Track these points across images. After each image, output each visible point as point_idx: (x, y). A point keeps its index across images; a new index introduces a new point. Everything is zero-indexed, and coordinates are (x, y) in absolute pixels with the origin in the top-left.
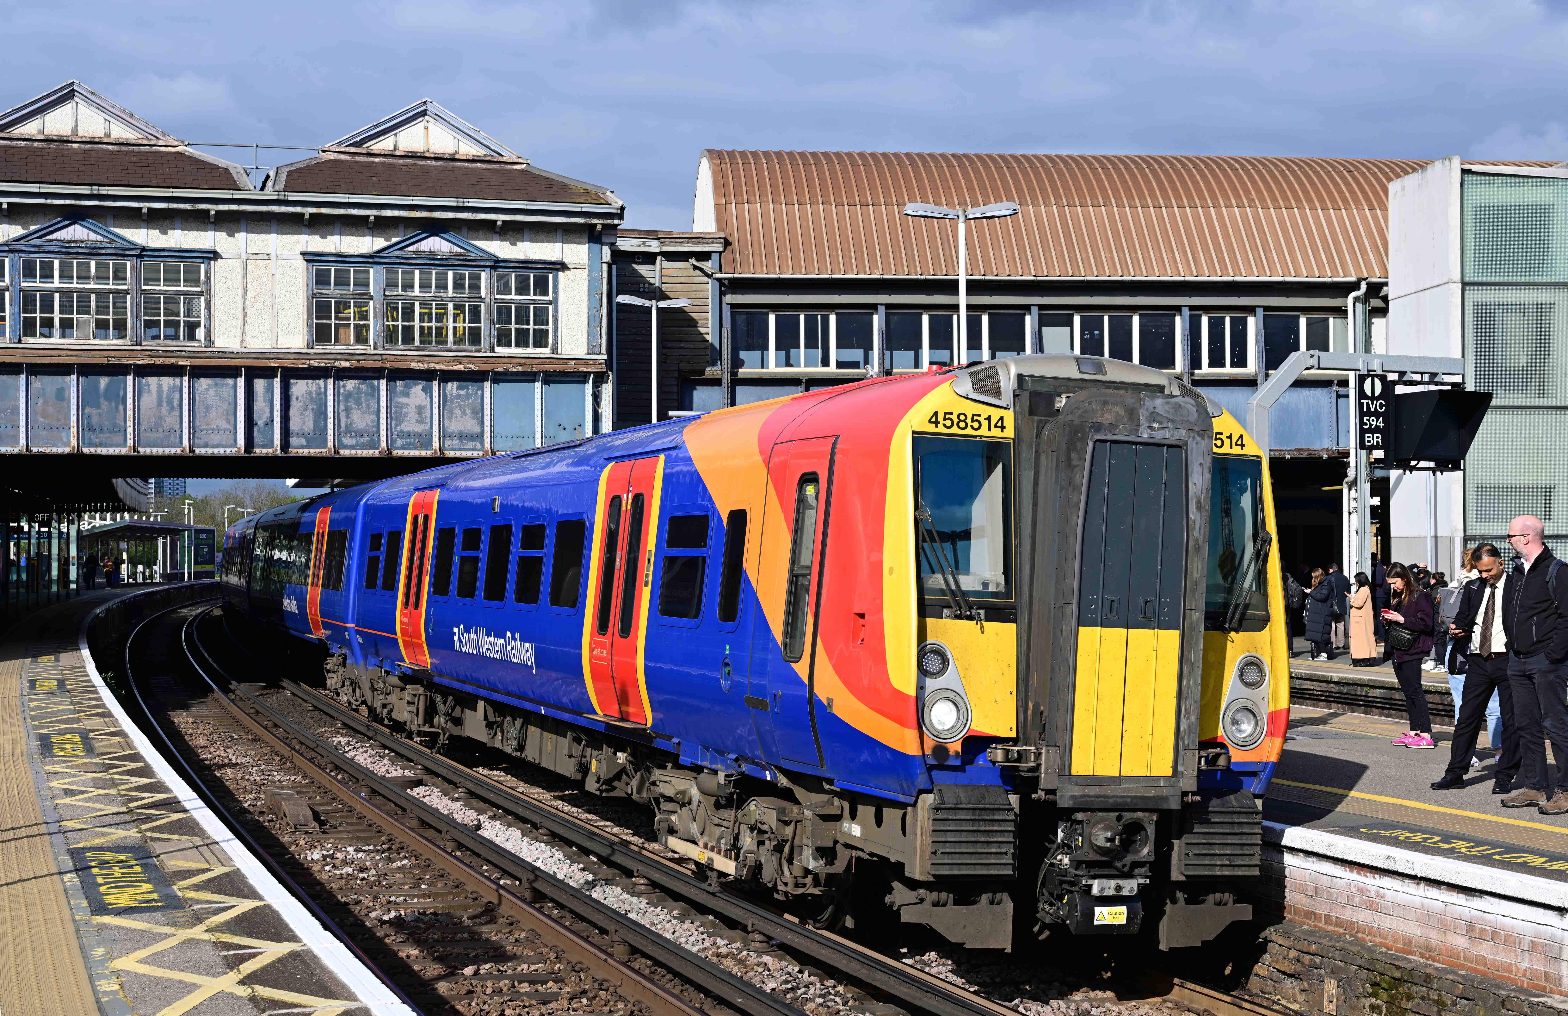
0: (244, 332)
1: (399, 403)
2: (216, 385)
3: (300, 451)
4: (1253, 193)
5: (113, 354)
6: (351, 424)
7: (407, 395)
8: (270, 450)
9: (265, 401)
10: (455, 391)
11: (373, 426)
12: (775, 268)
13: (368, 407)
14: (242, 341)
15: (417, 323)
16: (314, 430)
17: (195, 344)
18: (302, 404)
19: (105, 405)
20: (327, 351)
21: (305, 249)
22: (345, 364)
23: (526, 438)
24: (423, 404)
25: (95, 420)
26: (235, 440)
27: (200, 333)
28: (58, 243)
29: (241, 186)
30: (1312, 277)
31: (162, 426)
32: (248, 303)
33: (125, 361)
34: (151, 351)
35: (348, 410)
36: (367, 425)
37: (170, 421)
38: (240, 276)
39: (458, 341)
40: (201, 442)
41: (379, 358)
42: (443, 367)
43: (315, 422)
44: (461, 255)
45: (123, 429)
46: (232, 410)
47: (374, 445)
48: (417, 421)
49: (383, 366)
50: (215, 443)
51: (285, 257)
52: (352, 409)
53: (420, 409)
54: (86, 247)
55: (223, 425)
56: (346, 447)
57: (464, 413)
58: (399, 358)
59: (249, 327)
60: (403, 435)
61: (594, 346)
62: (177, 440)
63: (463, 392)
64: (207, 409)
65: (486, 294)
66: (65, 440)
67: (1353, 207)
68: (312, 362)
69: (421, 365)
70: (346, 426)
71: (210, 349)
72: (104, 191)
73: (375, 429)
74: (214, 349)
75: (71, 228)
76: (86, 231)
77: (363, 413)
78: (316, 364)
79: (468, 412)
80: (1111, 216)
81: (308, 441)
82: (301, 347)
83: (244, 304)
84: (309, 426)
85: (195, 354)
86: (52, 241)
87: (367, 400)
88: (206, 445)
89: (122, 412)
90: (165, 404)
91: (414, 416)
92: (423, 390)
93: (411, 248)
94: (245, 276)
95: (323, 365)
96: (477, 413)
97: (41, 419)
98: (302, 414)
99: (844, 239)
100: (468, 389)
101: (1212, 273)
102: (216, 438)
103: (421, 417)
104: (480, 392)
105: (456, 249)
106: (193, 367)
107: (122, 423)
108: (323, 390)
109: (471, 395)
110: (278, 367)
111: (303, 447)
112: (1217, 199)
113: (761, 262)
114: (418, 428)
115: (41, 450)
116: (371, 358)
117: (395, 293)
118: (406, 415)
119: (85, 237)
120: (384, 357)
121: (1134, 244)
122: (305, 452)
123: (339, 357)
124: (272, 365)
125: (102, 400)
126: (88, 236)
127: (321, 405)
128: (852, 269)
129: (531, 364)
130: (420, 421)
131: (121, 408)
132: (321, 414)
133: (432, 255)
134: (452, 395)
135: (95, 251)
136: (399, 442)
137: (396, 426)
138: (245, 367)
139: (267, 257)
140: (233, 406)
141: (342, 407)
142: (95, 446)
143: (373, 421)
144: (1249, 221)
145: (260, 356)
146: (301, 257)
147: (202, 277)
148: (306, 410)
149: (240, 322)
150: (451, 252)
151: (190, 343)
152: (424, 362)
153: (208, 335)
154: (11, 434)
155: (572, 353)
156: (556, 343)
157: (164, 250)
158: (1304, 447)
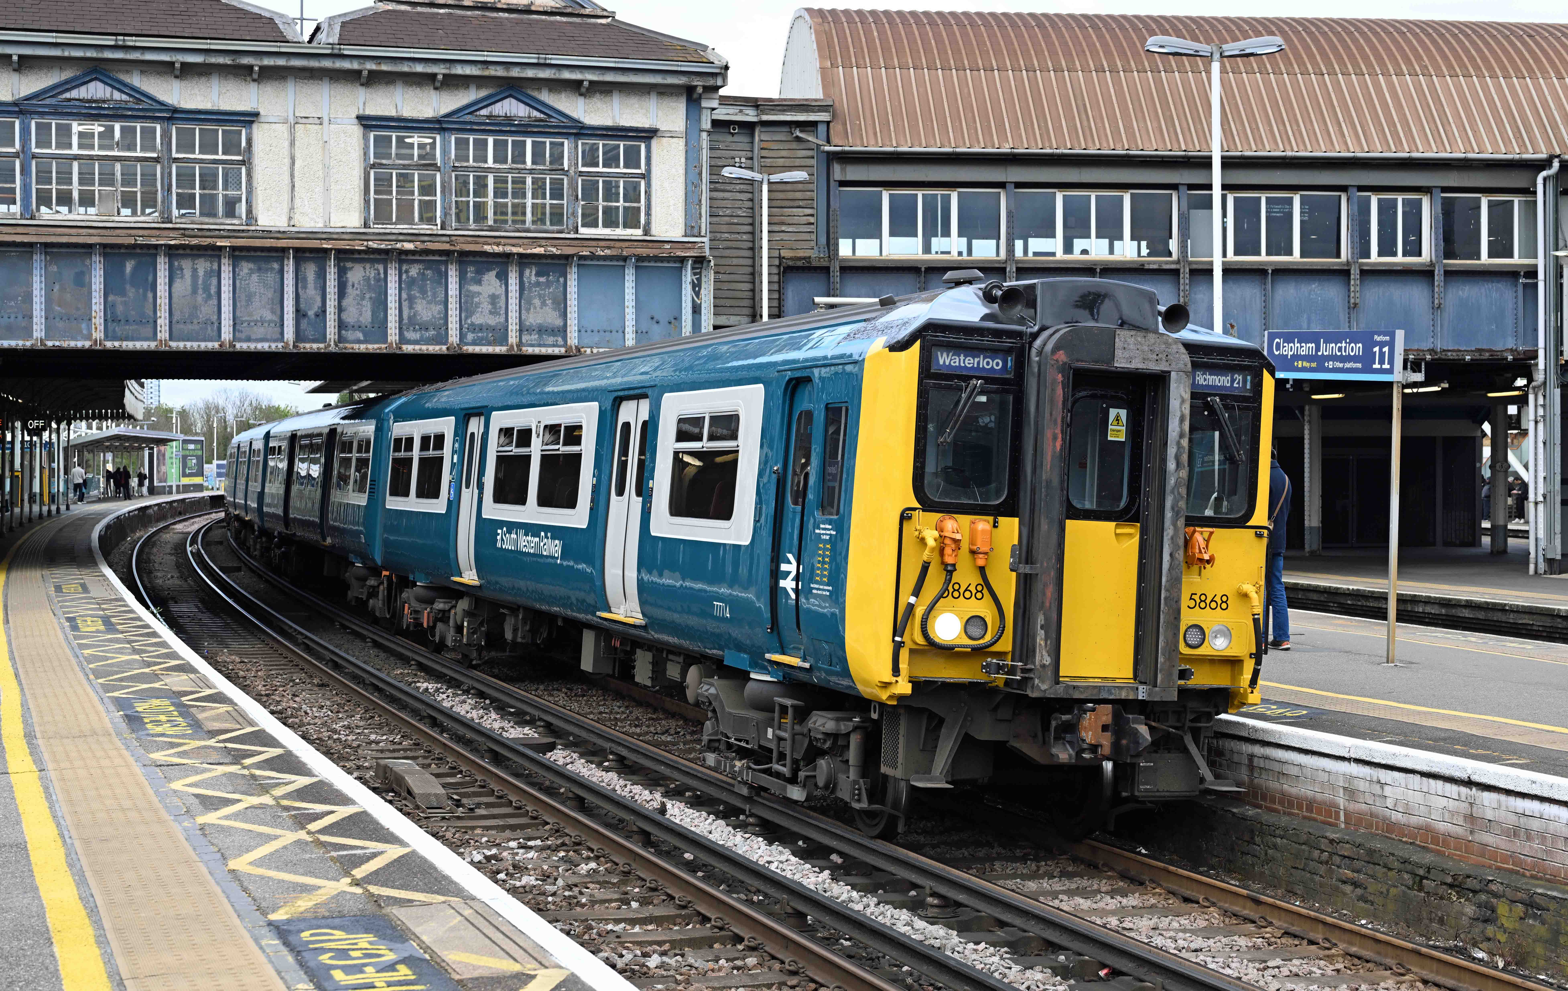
0: (292, 209)
1: (469, 291)
2: (259, 269)
3: (356, 346)
4: (1425, 58)
5: (141, 232)
6: (415, 315)
7: (479, 282)
8: (322, 346)
9: (316, 288)
10: (533, 278)
11: (440, 318)
12: (891, 140)
13: (434, 295)
14: (290, 218)
15: (490, 199)
16: (373, 322)
17: (236, 221)
18: (358, 292)
19: (131, 292)
20: (388, 231)
21: (361, 112)
22: (409, 246)
23: (614, 333)
24: (497, 293)
25: (120, 309)
26: (282, 334)
27: (242, 209)
28: (77, 103)
29: (289, 38)
30: (1497, 153)
31: (198, 317)
32: (296, 174)
33: (154, 241)
34: (184, 229)
35: (411, 300)
36: (434, 317)
37: (207, 311)
38: (286, 144)
39: (539, 219)
40: (243, 336)
41: (447, 239)
42: (521, 250)
43: (374, 313)
44: (541, 120)
45: (151, 321)
46: (278, 299)
47: (442, 338)
48: (491, 313)
49: (452, 248)
50: (259, 336)
51: (339, 121)
52: (416, 298)
53: (493, 298)
54: (109, 108)
55: (268, 315)
56: (409, 342)
57: (544, 304)
58: (469, 239)
59: (297, 202)
60: (474, 328)
61: (692, 227)
62: (215, 333)
63: (542, 279)
64: (250, 298)
65: (569, 166)
66: (85, 332)
67: (1539, 75)
68: (370, 243)
69: (495, 247)
70: (410, 318)
71: (253, 228)
72: (131, 41)
73: (442, 322)
74: (258, 228)
75: (92, 85)
76: (108, 90)
77: (429, 303)
78: (375, 246)
79: (549, 302)
80: (1268, 84)
81: (365, 335)
82: (358, 225)
83: (292, 176)
84: (366, 317)
85: (233, 234)
86: (69, 100)
87: (432, 288)
88: (248, 339)
89: (151, 300)
90: (200, 291)
91: (486, 306)
92: (497, 276)
93: (484, 112)
94: (292, 143)
95: (383, 246)
96: (559, 304)
97: (57, 308)
98: (358, 304)
99: (968, 107)
100: (549, 276)
101: (1385, 148)
102: (259, 331)
103: (495, 308)
104: (562, 280)
105: (536, 114)
106: (233, 248)
107: (151, 314)
108: (382, 276)
109: (552, 283)
110: (331, 249)
111: (359, 342)
112: (1386, 66)
113: (875, 134)
114: (492, 321)
115: (57, 343)
116: (438, 239)
117: (465, 164)
118: (478, 305)
119: (108, 96)
120: (453, 238)
121: (1295, 115)
122: (362, 348)
123: (401, 238)
124: (325, 246)
125: (128, 287)
126: (112, 95)
127: (380, 294)
128: (979, 142)
129: (621, 248)
130: (494, 312)
131: (150, 295)
132: (381, 304)
133: (508, 119)
134: (530, 283)
135: (120, 112)
136: (470, 337)
137: (466, 318)
138: (293, 248)
139: (318, 121)
140: (278, 294)
141: (404, 296)
142: (121, 339)
143: (439, 313)
144: (1423, 90)
145: (310, 236)
146: (356, 121)
147: (244, 144)
148: (363, 298)
149: (286, 197)
150: (529, 117)
151: (228, 221)
152: (498, 245)
153: (249, 211)
154: (23, 324)
155: (667, 234)
156: (648, 223)
157: (199, 112)
158: (1485, 347)
